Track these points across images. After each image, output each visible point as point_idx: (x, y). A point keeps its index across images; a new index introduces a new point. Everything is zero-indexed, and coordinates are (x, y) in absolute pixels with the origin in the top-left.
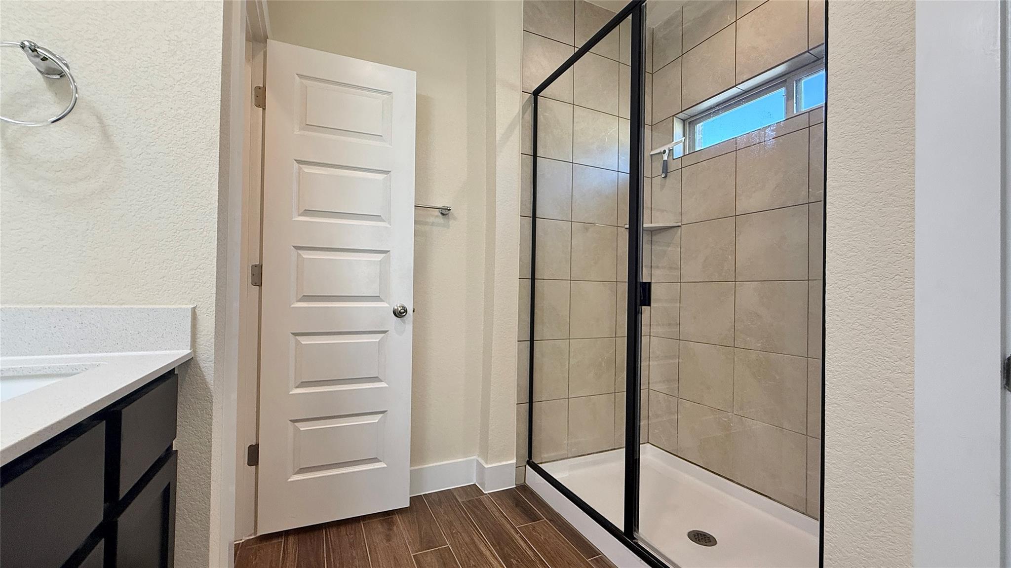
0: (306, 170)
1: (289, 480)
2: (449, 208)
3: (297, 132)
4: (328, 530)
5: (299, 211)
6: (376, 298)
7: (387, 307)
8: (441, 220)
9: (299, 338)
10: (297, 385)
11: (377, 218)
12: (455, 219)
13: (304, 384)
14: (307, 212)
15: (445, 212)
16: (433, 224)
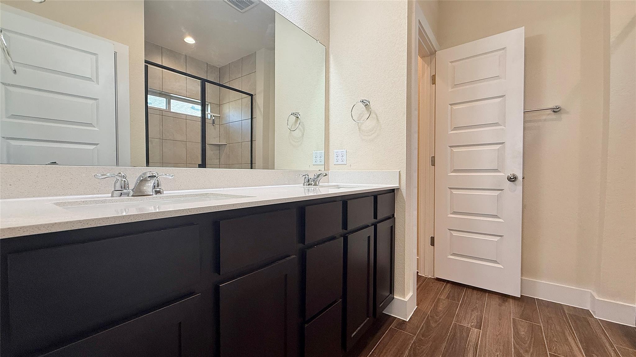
0: (454, 108)
1: (448, 257)
2: (558, 107)
3: (450, 90)
4: (467, 289)
5: (451, 129)
6: (496, 170)
7: (504, 175)
8: (554, 116)
9: (452, 190)
10: (451, 213)
11: (496, 124)
12: (567, 113)
13: (455, 213)
14: (456, 129)
15: (556, 110)
16: (545, 120)
